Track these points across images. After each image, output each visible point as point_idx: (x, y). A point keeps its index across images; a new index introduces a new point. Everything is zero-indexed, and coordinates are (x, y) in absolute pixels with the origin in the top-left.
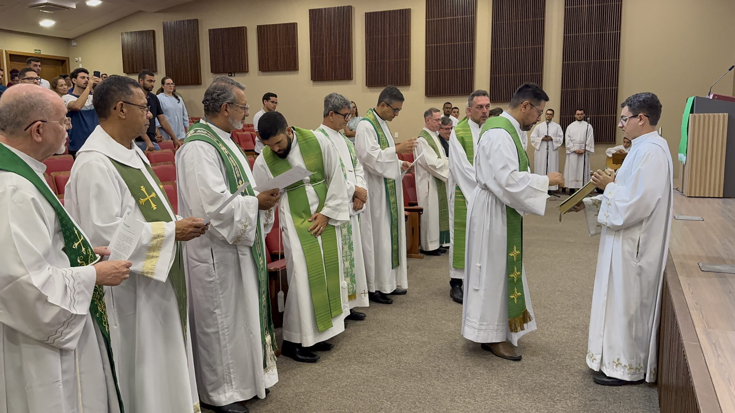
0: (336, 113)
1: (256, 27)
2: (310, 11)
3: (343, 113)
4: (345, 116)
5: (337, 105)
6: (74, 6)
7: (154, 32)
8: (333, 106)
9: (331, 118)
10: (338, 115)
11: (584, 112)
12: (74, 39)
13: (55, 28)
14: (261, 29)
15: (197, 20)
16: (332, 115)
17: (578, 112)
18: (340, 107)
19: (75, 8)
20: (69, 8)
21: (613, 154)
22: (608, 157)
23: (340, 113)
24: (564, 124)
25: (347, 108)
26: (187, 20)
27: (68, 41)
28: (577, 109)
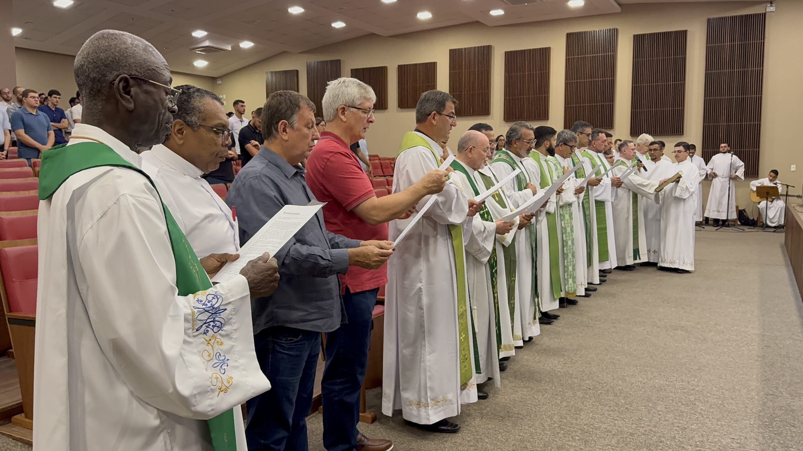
0: (565, 144)
1: (397, 66)
2: (450, 50)
3: (571, 145)
4: (571, 147)
5: (567, 138)
6: (229, 48)
7: (297, 71)
8: (563, 139)
9: (561, 147)
10: (567, 146)
11: (729, 146)
12: (221, 77)
13: (207, 68)
14: (402, 69)
15: (340, 60)
16: (561, 146)
17: (723, 145)
18: (569, 140)
19: (230, 49)
20: (225, 50)
21: (757, 187)
22: (753, 191)
23: (568, 144)
24: (707, 158)
25: (574, 142)
26: (331, 61)
27: (213, 79)
28: (721, 143)
